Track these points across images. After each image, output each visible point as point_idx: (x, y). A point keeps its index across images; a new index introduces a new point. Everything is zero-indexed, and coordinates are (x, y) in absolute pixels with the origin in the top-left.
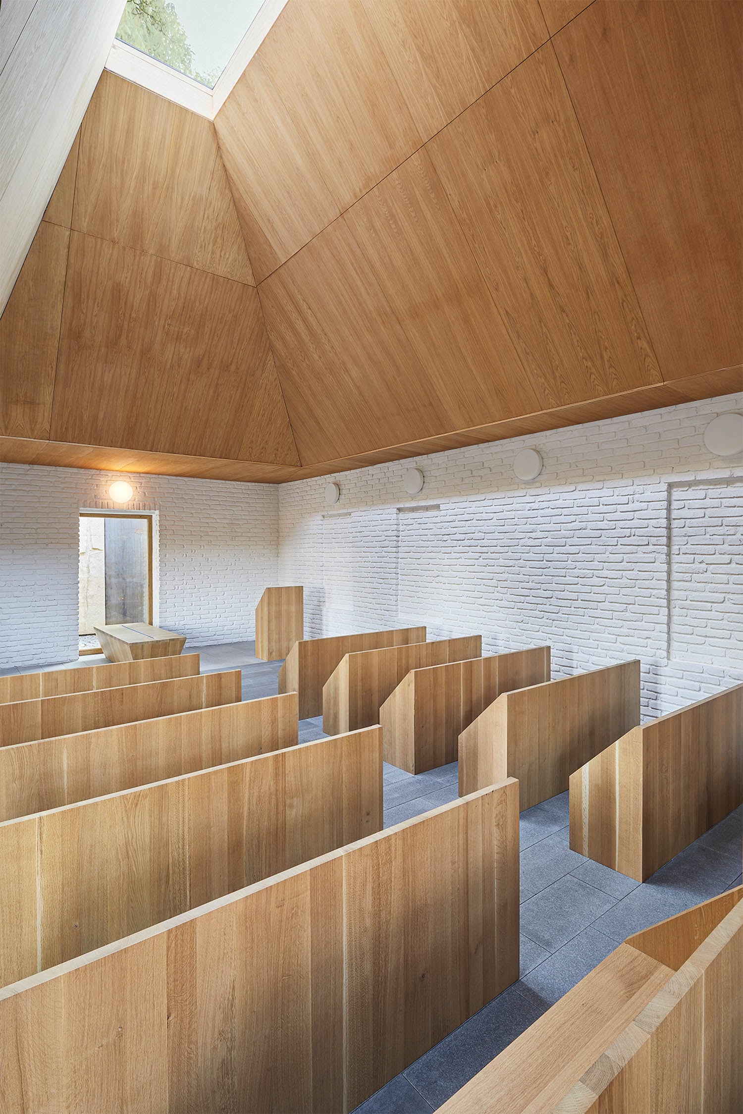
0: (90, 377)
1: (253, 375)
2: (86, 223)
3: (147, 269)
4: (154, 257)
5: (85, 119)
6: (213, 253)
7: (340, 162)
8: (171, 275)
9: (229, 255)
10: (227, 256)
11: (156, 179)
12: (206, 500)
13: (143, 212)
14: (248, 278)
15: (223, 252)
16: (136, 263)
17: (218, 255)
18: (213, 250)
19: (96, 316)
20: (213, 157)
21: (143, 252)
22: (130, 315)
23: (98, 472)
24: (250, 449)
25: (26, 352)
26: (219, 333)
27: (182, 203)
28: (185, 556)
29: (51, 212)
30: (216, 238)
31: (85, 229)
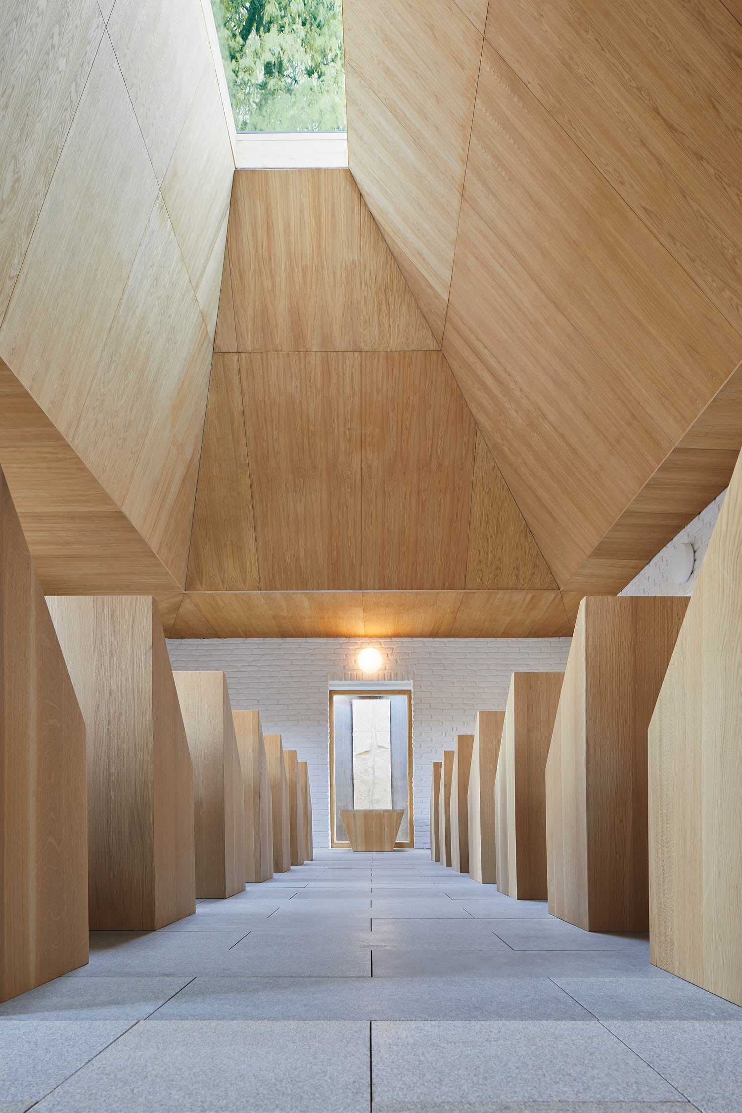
0: (284, 511)
1: (462, 469)
2: (249, 340)
3: (315, 371)
4: (319, 354)
5: (229, 230)
6: (380, 324)
7: (437, 128)
8: (340, 369)
9: (400, 321)
10: (397, 323)
11: (304, 263)
12: (470, 664)
13: (298, 306)
14: (428, 341)
15: (391, 320)
16: (303, 367)
17: (387, 325)
18: (379, 323)
19: (276, 439)
20: (357, 208)
21: (307, 352)
22: (308, 430)
23: (347, 640)
24: (480, 572)
25: (224, 497)
26: (408, 423)
27: (334, 277)
28: (444, 734)
29: (218, 342)
30: (380, 304)
31: (250, 349)
